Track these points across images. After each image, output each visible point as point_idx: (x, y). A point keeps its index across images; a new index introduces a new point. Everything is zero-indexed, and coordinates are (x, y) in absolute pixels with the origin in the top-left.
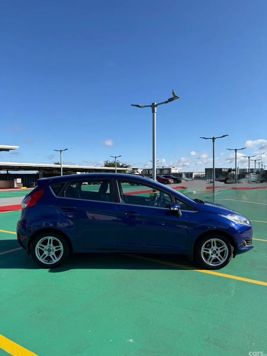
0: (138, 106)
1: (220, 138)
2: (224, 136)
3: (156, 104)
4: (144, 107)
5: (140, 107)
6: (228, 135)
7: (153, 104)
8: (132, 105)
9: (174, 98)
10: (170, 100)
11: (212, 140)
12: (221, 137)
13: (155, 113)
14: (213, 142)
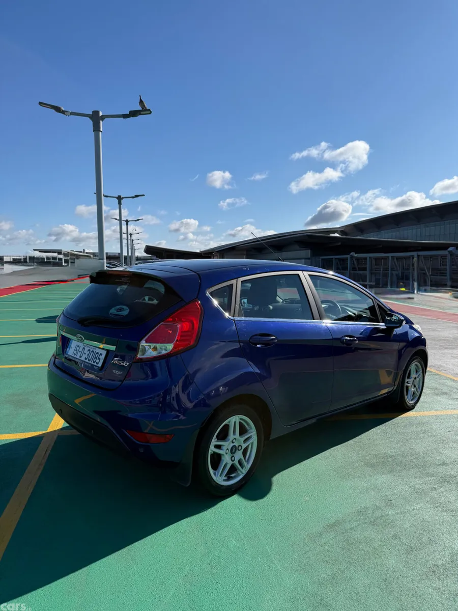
0: (58, 109)
1: (131, 199)
2: (137, 196)
3: (101, 114)
4: (72, 114)
5: (63, 112)
6: (144, 195)
7: (97, 112)
8: (40, 103)
9: (142, 113)
10: (134, 114)
11: (117, 201)
12: (133, 197)
13: (100, 133)
14: (118, 205)
